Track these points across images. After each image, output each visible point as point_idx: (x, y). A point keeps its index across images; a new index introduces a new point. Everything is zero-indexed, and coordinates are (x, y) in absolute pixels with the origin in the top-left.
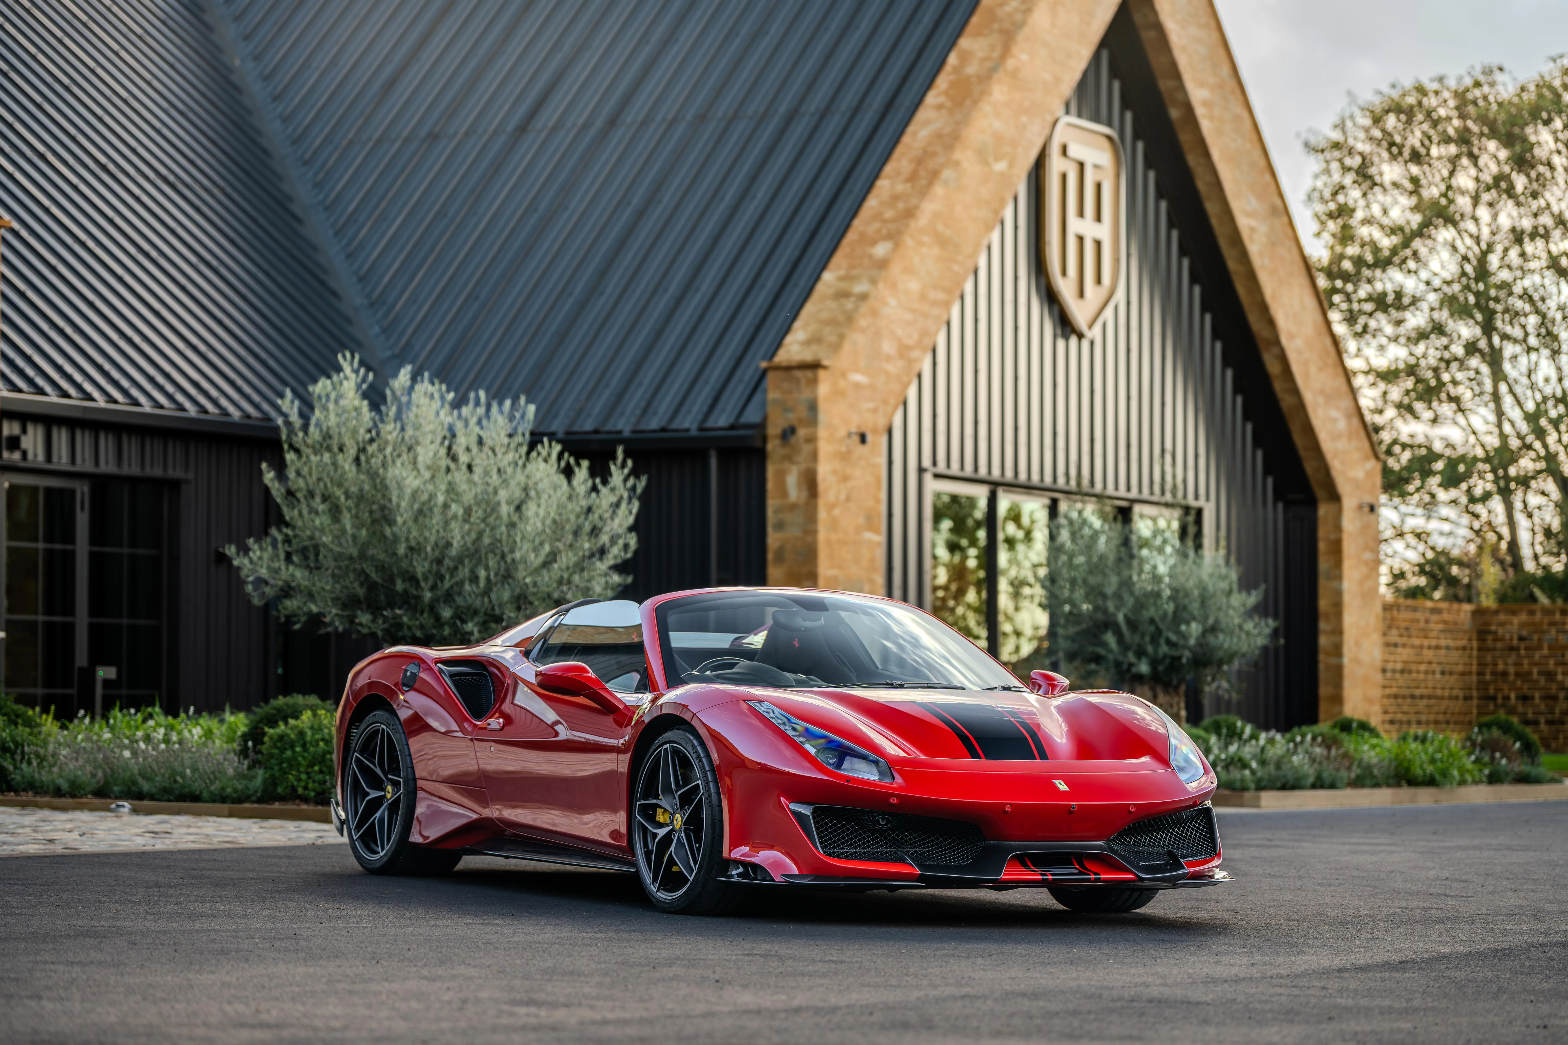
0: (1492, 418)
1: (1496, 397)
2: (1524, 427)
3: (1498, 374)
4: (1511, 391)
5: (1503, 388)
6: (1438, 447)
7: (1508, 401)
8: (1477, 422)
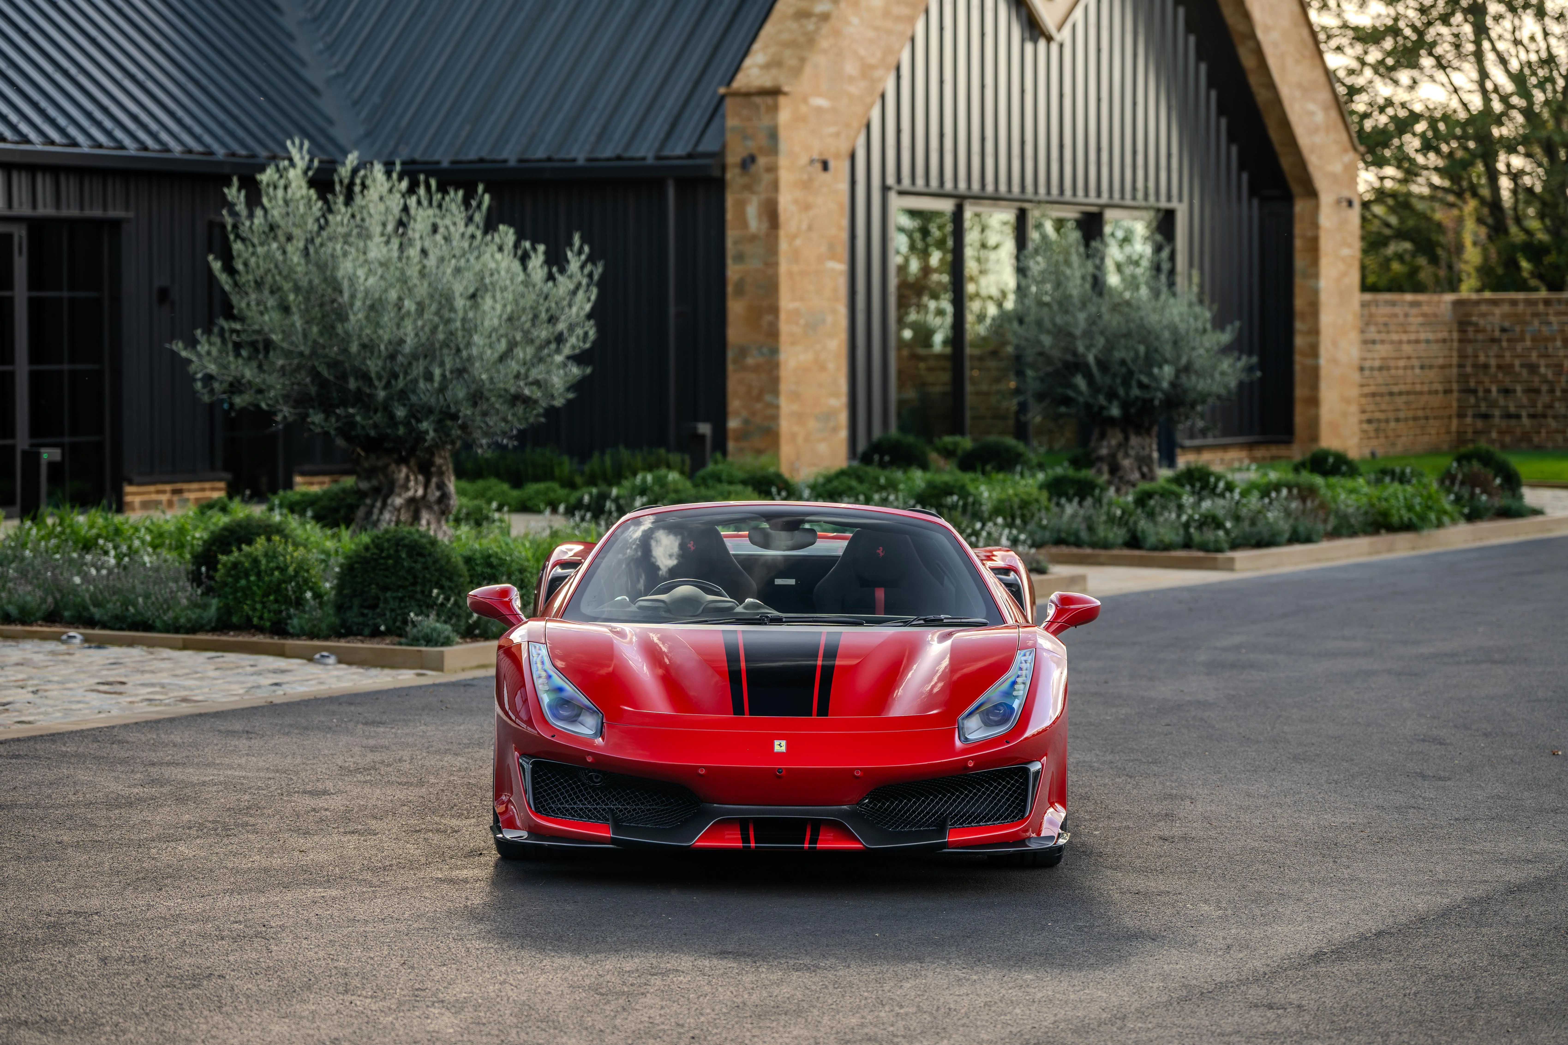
0: (1475, 75)
1: (1479, 56)
2: (1508, 86)
3: (1481, 31)
4: (1494, 49)
5: (1486, 45)
6: (1418, 108)
7: (1490, 58)
8: (1458, 79)
